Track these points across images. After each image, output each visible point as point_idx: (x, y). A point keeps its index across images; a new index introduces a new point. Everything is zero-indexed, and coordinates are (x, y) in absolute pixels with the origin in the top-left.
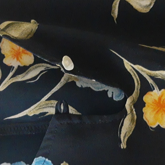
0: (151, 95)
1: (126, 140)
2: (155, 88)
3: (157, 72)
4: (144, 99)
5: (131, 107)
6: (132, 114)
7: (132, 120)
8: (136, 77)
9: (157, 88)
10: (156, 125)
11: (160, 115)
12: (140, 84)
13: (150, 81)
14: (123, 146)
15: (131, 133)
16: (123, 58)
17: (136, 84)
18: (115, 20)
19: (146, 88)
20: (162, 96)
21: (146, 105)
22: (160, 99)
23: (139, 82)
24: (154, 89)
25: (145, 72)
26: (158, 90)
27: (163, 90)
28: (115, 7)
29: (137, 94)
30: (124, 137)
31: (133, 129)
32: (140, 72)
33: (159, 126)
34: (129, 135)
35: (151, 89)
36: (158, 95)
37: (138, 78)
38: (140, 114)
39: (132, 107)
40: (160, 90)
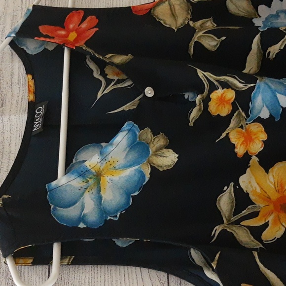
0: (216, 93)
1: (193, 121)
3: (221, 77)
4: (210, 96)
6: (200, 107)
10: (217, 114)
11: (220, 108)
13: (216, 83)
14: (191, 124)
19: (213, 88)
21: (211, 100)
22: (222, 95)
25: (212, 77)
27: (225, 89)
30: (193, 119)
32: (209, 78)
33: (219, 114)
35: (217, 89)
36: (221, 93)
38: (206, 106)
40: (223, 89)
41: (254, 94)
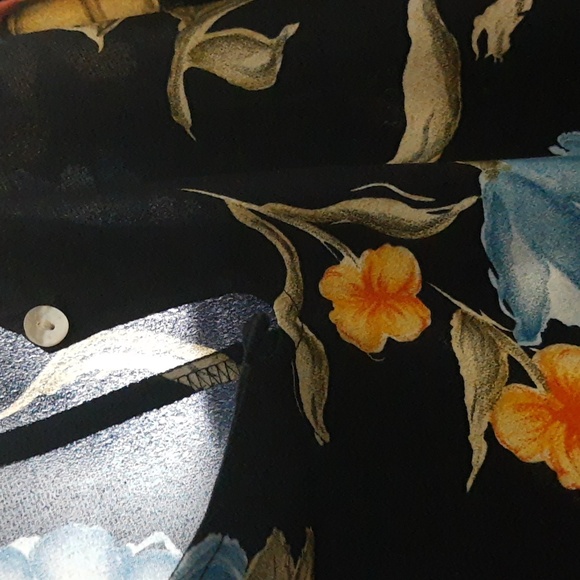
0: (340, 275)
1: (320, 418)
2: (344, 254)
3: (332, 208)
4: (321, 292)
5: (295, 325)
7: (313, 359)
8: (278, 237)
9: (350, 252)
12: (296, 254)
13: (323, 238)
15: (326, 395)
16: (222, 197)
17: (286, 256)
18: (188, 131)
19: (318, 262)
20: (370, 269)
21: (334, 305)
22: (367, 278)
23: (293, 249)
24: (342, 257)
25: (300, 217)
26: (353, 255)
27: (366, 253)
28: (176, 96)
29: (298, 283)
30: (314, 412)
31: (326, 381)
32: (290, 222)
34: (324, 402)
35: (337, 259)
36: (359, 271)
37: (286, 239)
39: (299, 323)
40: (359, 256)
41: (491, 235)
